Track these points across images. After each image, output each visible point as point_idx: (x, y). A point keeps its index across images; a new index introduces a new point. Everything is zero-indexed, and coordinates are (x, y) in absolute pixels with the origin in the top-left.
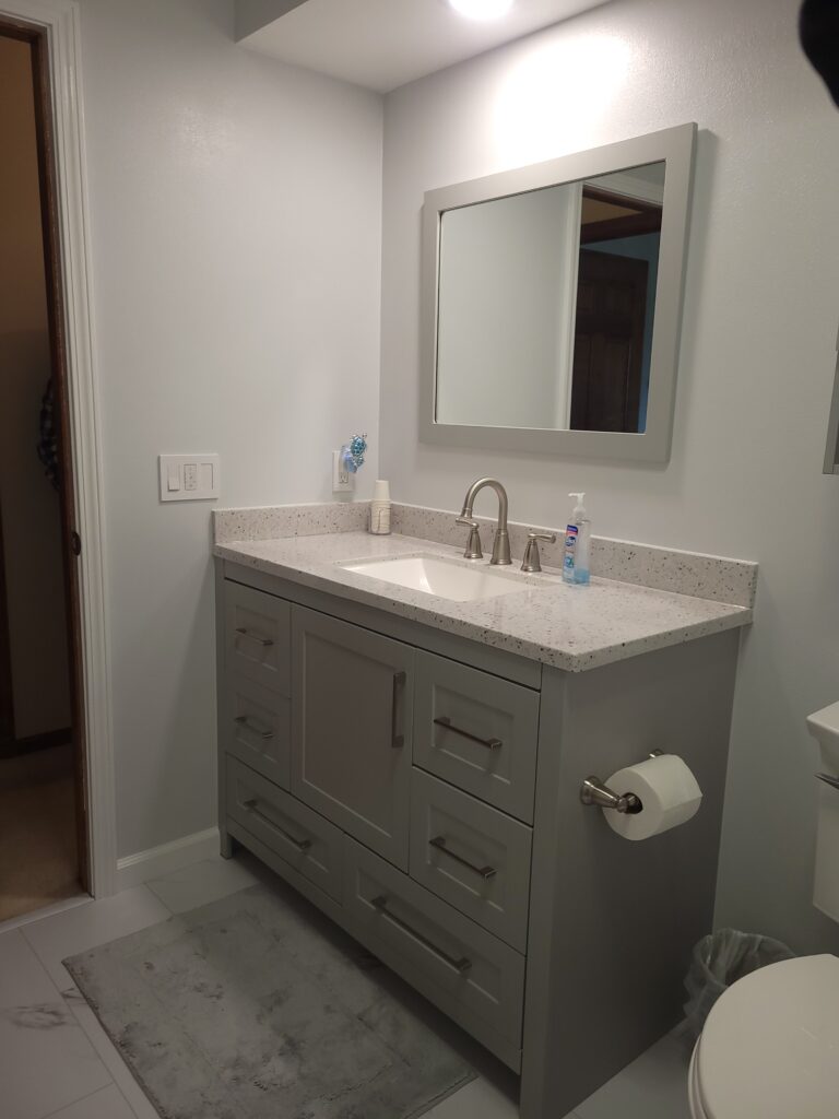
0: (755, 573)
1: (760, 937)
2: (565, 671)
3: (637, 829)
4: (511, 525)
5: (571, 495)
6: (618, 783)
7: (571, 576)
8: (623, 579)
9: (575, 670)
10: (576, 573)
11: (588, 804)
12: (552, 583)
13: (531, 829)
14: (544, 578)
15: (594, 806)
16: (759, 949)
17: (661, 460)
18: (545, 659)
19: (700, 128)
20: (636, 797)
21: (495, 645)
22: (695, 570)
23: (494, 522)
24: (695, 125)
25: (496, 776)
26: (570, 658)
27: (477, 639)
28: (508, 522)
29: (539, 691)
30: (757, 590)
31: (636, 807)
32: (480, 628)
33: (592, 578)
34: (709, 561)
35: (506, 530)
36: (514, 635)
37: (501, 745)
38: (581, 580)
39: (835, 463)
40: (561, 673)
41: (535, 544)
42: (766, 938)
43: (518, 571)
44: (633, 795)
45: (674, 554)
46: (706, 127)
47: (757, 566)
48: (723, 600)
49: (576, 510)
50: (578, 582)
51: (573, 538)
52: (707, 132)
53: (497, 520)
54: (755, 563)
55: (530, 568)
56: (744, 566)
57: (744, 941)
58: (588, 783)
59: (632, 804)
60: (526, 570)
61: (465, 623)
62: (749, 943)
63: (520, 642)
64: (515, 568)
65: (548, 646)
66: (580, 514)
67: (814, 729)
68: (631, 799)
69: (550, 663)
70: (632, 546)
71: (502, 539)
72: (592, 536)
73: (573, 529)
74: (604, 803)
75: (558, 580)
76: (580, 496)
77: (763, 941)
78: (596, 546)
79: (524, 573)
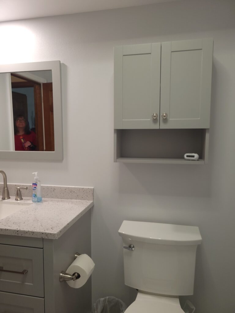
0: (93, 190)
1: (107, 297)
2: (52, 239)
3: (79, 284)
4: (9, 185)
5: (33, 173)
6: (71, 270)
7: (36, 200)
8: (52, 198)
9: (57, 238)
10: (37, 199)
11: (62, 282)
12: (30, 204)
13: (43, 299)
14: (25, 202)
15: (64, 281)
16: (108, 301)
17: (60, 159)
18: (44, 237)
19: (61, 62)
20: (77, 273)
21: (23, 236)
22: (75, 192)
23: (2, 184)
24: (60, 61)
25: (26, 283)
26: (54, 235)
27: (14, 234)
28: (8, 183)
29: (43, 248)
30: (94, 195)
31: (79, 276)
32: (15, 230)
33: (43, 199)
34: (80, 189)
35: (7, 187)
36: (30, 230)
37: (28, 271)
38: (39, 201)
39: (117, 159)
40: (51, 240)
41: (20, 191)
42: (109, 297)
43: (14, 201)
44: (76, 273)
45: (69, 188)
46: (62, 62)
47: (94, 189)
48: (85, 200)
49: (35, 178)
50: (38, 202)
51: (35, 187)
52: (63, 64)
53: (3, 183)
54: (92, 188)
55: (19, 199)
56: (90, 189)
57: (104, 301)
58: (61, 274)
59: (77, 276)
60: (17, 200)
61: (8, 230)
62: (105, 300)
63: (33, 233)
64: (13, 199)
65: (45, 232)
66: (37, 179)
67: (121, 234)
68: (76, 274)
69: (47, 238)
70: (54, 187)
71: (6, 191)
72: (42, 185)
73: (35, 184)
74: (67, 279)
75: (31, 202)
76: (36, 173)
77: (108, 298)
78: (43, 188)
79: (16, 201)
